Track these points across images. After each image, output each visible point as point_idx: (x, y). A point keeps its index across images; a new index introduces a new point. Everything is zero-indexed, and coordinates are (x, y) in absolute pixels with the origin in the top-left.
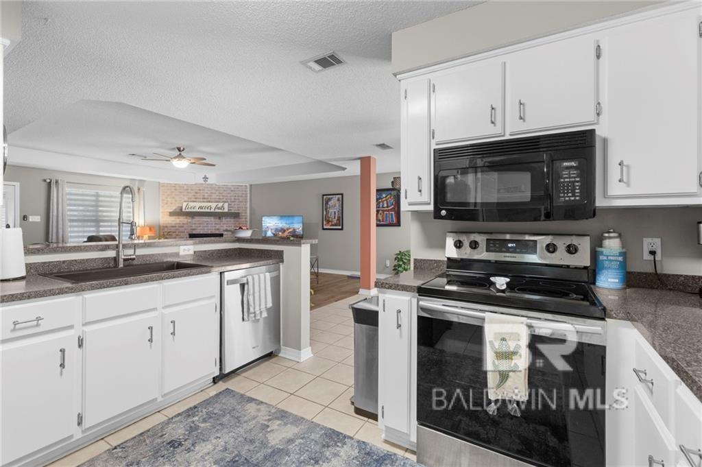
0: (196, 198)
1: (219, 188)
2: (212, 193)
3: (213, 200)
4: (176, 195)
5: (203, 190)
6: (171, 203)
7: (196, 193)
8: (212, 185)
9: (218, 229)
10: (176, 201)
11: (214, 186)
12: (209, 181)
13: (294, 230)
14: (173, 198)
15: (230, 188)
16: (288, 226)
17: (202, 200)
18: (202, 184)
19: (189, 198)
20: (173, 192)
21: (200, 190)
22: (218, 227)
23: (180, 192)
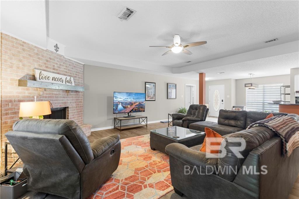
0: (47, 67)
1: (66, 61)
2: (60, 65)
3: (62, 73)
4: (24, 57)
5: (54, 60)
6: (18, 68)
7: (47, 61)
8: (61, 56)
9: (65, 103)
10: (24, 65)
11: (62, 58)
12: (61, 52)
13: (140, 103)
14: (20, 61)
15: (73, 64)
16: (134, 101)
17: (52, 70)
18: (52, 52)
19: (39, 65)
20: (19, 52)
21: (50, 59)
22: (65, 100)
23: (30, 55)
